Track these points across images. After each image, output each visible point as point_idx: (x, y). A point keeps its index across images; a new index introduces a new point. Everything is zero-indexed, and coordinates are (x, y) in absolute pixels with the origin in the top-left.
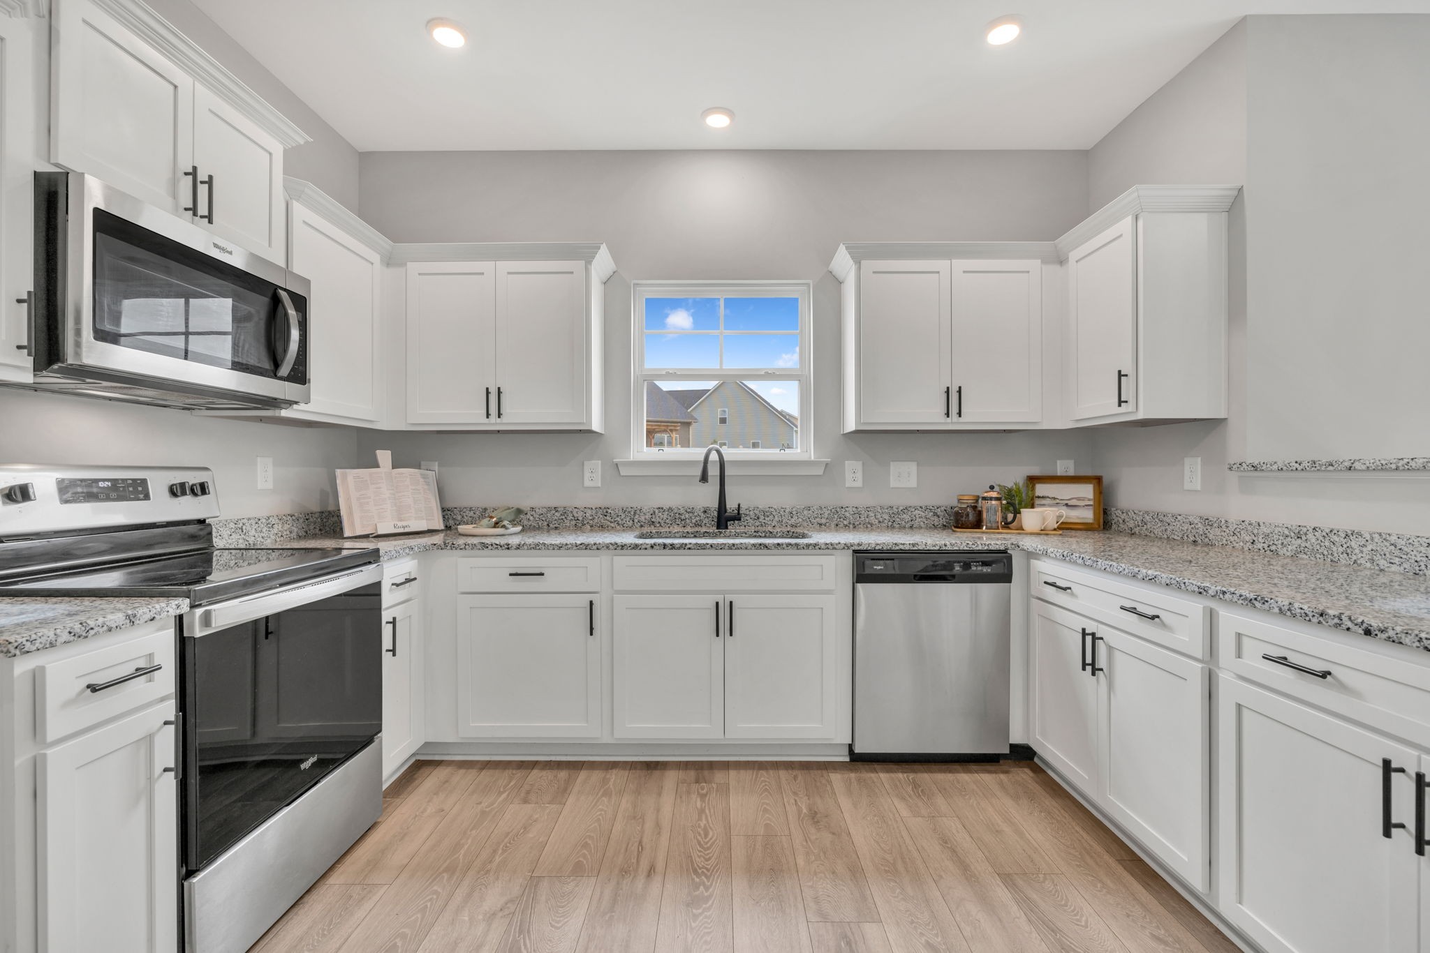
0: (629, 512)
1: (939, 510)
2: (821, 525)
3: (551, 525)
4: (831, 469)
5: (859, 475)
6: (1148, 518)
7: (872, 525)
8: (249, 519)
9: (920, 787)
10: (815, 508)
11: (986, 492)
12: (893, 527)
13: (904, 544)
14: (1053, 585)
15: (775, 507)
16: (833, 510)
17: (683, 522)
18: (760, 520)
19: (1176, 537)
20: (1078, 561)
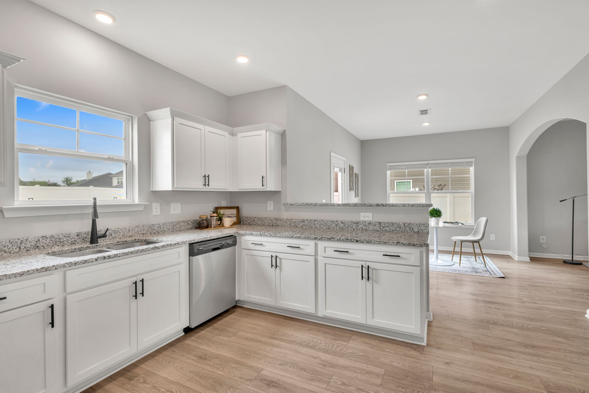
0: (16, 242)
1: (189, 222)
2: (143, 234)
4: (147, 208)
5: (159, 210)
6: (255, 219)
7: (165, 231)
9: (219, 329)
10: (141, 226)
11: (212, 214)
12: (173, 231)
13: (208, 237)
14: (254, 244)
15: (121, 228)
16: (149, 227)
17: (62, 243)
18: (112, 236)
19: (266, 224)
20: (268, 235)
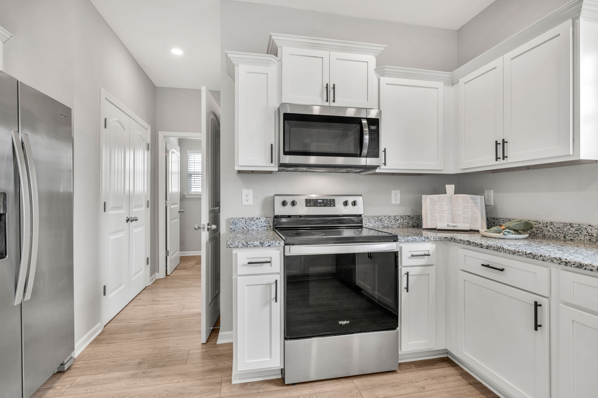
3: (567, 237)
8: (384, 216)
